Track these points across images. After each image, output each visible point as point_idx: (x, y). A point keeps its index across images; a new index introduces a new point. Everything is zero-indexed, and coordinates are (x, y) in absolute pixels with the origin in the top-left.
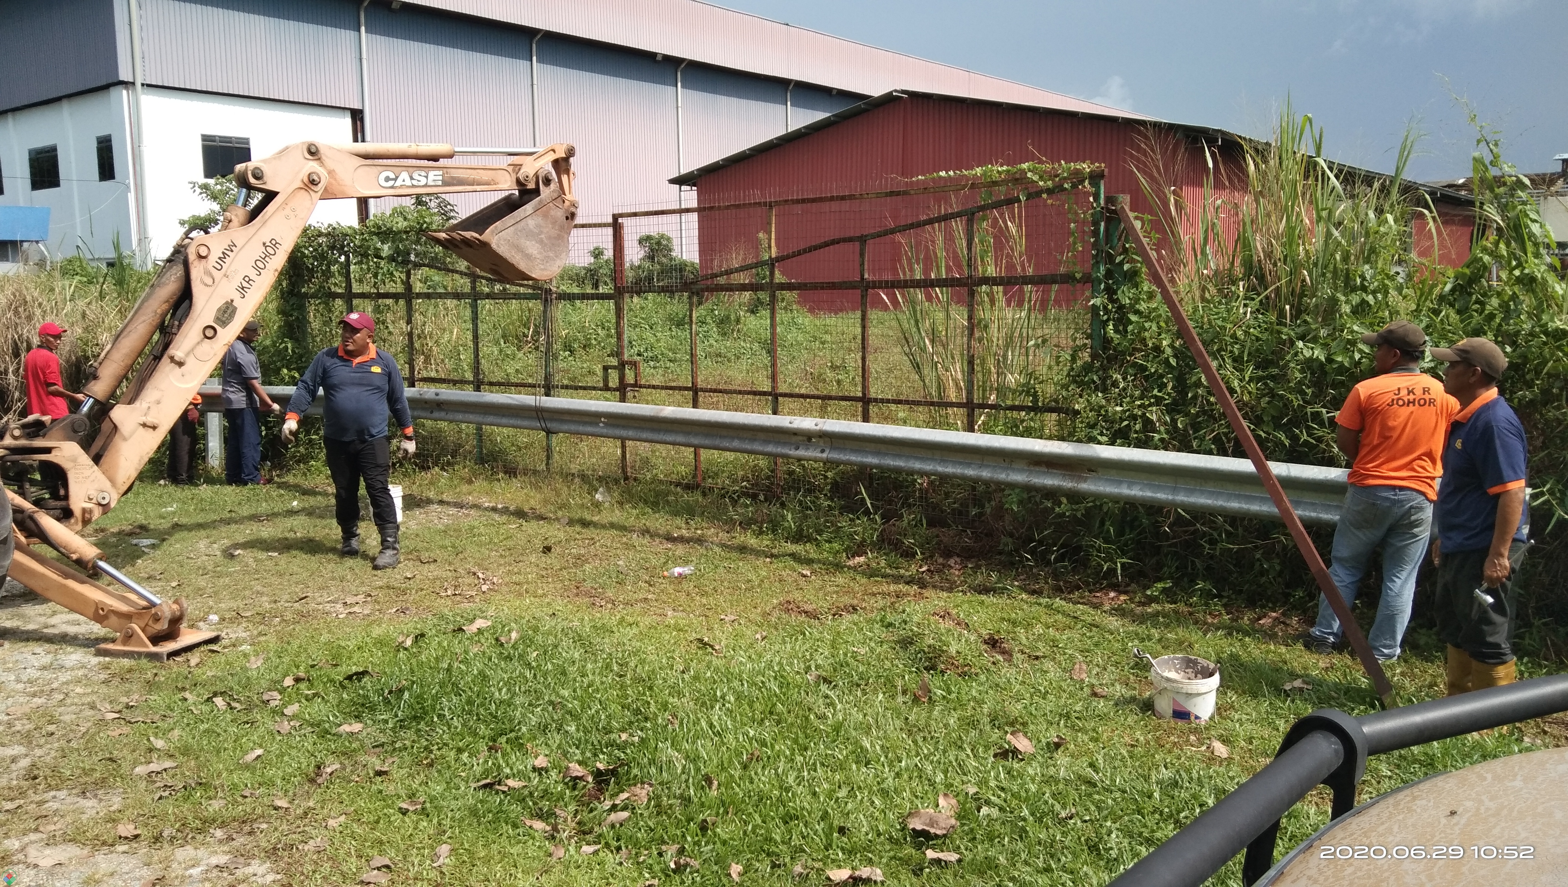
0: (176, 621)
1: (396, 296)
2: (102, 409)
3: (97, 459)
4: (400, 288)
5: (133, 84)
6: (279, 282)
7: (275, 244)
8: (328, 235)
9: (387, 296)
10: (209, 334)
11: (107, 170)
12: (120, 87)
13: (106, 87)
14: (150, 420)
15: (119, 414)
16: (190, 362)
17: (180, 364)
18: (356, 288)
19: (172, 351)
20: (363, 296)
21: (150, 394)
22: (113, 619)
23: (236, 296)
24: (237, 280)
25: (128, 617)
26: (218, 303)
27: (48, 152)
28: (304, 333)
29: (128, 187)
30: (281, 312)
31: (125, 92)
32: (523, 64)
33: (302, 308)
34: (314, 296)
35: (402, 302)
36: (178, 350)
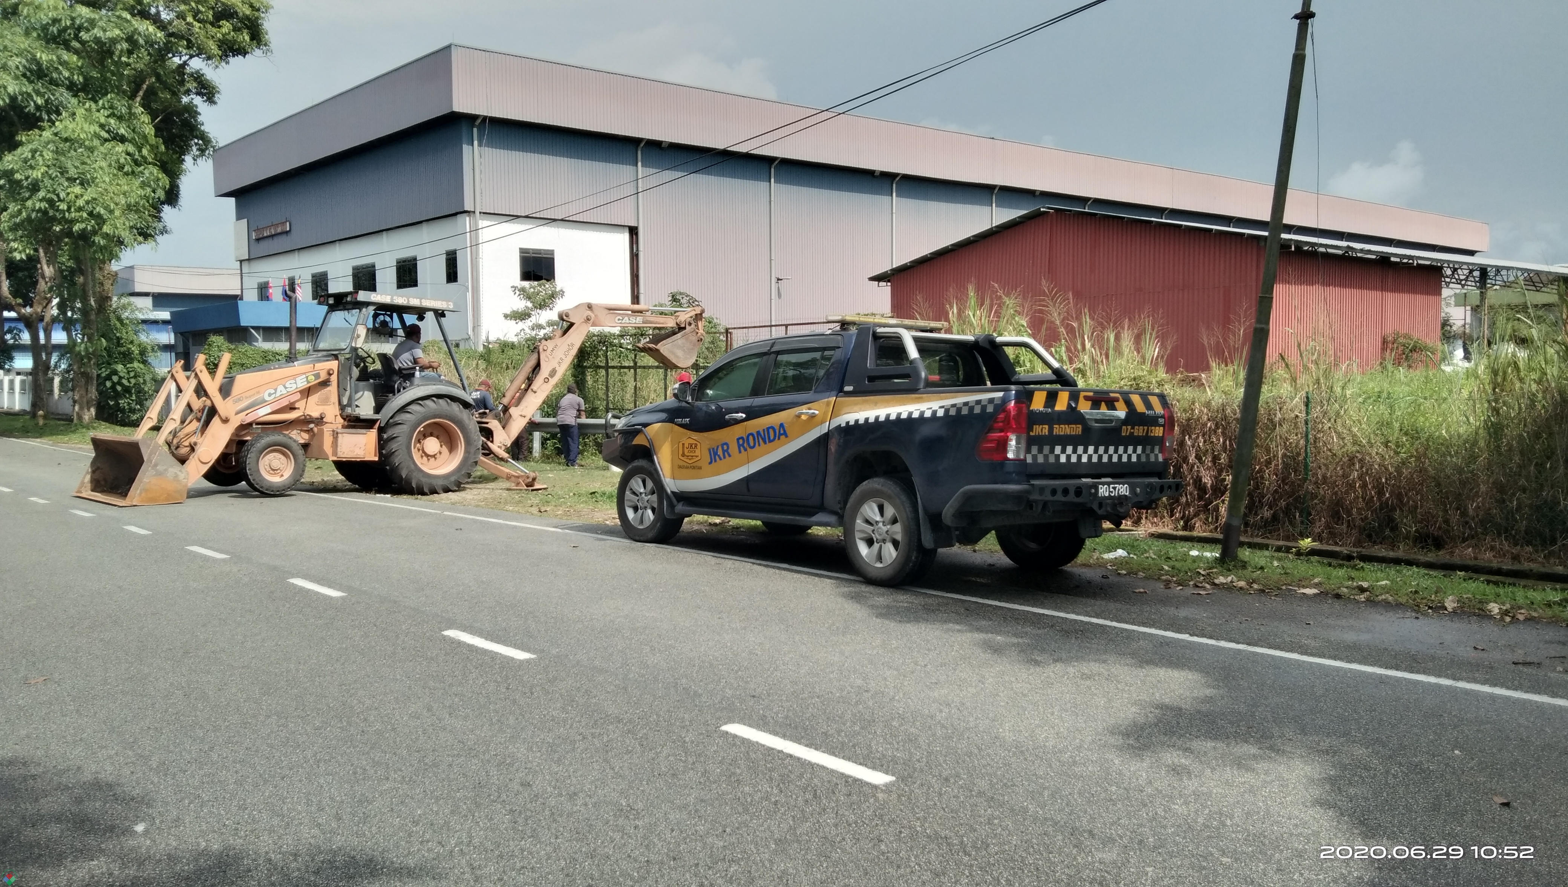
0: (534, 479)
1: (629, 368)
2: (506, 409)
3: (504, 428)
4: (632, 364)
5: (474, 212)
6: (573, 360)
7: (573, 345)
8: (598, 336)
9: (625, 367)
10: (546, 380)
11: (452, 276)
12: (465, 214)
13: (455, 214)
14: (523, 414)
15: (512, 410)
16: (539, 392)
17: (535, 392)
18: (611, 364)
19: (532, 387)
20: (613, 367)
21: (524, 403)
22: (513, 478)
23: (557, 366)
24: (558, 359)
25: (518, 477)
26: (550, 369)
27: (410, 261)
28: (584, 387)
29: (468, 288)
30: (574, 376)
31: (468, 219)
32: (764, 185)
33: (583, 374)
34: (589, 367)
35: (632, 371)
36: (534, 386)
